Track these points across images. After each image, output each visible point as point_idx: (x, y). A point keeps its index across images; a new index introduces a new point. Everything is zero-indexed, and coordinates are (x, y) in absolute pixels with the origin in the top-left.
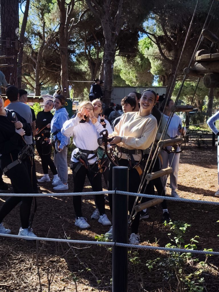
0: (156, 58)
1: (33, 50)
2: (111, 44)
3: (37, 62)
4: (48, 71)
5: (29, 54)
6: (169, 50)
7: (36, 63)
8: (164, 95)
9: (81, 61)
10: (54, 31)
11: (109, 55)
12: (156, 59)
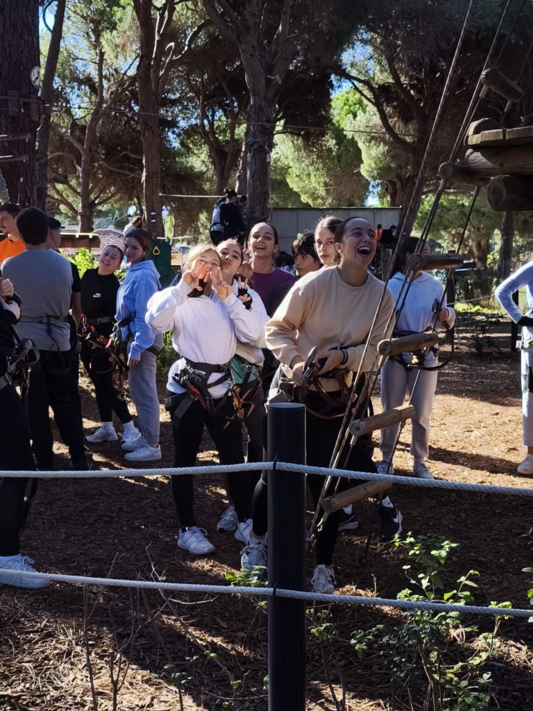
0: (373, 138)
1: (74, 120)
2: (263, 106)
3: (83, 150)
4: (112, 172)
5: (64, 130)
6: (406, 120)
7: (82, 152)
8: (393, 227)
9: (191, 146)
10: (125, 74)
11: (259, 133)
12: (373, 142)
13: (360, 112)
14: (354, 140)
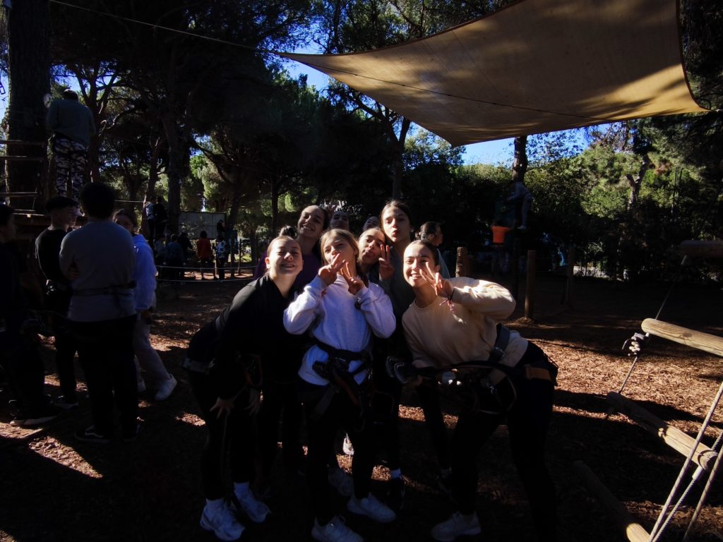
0: (211, 179)
12: (210, 182)
13: (204, 167)
14: (200, 180)
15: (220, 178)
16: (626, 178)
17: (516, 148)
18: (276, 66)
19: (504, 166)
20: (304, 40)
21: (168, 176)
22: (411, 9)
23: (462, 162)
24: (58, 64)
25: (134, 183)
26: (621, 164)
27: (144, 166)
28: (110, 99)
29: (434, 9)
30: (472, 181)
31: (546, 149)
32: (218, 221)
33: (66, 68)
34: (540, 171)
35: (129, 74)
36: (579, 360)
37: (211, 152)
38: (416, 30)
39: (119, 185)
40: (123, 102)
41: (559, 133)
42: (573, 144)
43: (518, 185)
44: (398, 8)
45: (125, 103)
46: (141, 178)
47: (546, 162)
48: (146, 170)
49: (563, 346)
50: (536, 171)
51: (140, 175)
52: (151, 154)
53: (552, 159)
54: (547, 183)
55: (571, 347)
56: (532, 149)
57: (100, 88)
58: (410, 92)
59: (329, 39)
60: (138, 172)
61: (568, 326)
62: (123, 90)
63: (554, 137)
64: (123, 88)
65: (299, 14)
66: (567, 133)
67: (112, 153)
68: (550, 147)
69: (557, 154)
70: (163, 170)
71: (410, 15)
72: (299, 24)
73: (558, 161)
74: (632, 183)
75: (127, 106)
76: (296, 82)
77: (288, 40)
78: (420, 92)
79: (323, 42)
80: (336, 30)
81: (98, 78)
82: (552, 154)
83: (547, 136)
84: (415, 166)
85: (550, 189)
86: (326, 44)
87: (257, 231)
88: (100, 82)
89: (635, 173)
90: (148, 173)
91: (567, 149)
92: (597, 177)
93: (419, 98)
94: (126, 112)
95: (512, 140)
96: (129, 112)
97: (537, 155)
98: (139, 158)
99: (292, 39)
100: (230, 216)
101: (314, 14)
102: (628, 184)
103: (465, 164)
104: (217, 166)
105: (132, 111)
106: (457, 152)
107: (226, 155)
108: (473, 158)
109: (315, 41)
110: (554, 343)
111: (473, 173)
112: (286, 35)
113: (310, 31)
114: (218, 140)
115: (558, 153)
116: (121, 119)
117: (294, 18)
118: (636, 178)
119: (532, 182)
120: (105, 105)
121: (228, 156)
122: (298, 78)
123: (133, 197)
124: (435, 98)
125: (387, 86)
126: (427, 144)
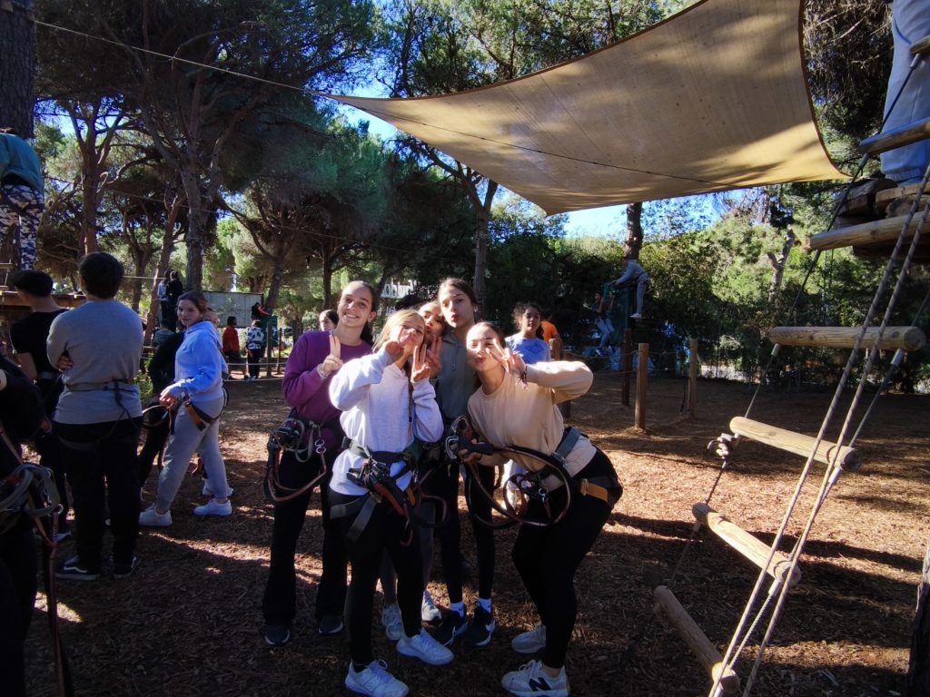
12: (244, 253)
13: (235, 234)
14: (231, 251)
15: (257, 249)
16: (766, 256)
17: (630, 218)
18: (328, 110)
19: (614, 239)
20: (365, 78)
21: (188, 245)
22: (499, 45)
23: (565, 233)
24: (46, 99)
25: (142, 254)
26: (760, 239)
27: (157, 232)
28: (113, 145)
29: (528, 46)
30: (576, 257)
31: (666, 220)
32: (254, 304)
33: (57, 105)
34: (659, 246)
35: (140, 114)
36: (695, 478)
37: (244, 216)
38: (505, 70)
39: (123, 256)
40: (131, 150)
41: (682, 200)
42: (700, 214)
43: (632, 263)
44: (482, 42)
45: (134, 150)
46: (151, 248)
47: (668, 235)
48: (159, 237)
49: (678, 461)
50: (654, 246)
51: (150, 243)
52: (166, 217)
53: (674, 232)
54: (668, 261)
55: (688, 463)
56: (650, 219)
57: (101, 132)
58: (492, 147)
59: (397, 78)
60: (148, 239)
61: (688, 438)
62: (132, 134)
63: (676, 204)
64: (132, 131)
65: (359, 46)
66: (693, 199)
67: (115, 214)
68: (672, 218)
69: (680, 226)
70: (181, 237)
71: (498, 51)
72: (359, 58)
73: (681, 235)
74: (774, 263)
75: (136, 154)
76: (354, 131)
77: (345, 77)
78: (504, 148)
79: (389, 82)
80: (404, 67)
81: (98, 117)
82: (674, 226)
83: (667, 203)
84: (506, 238)
85: (671, 269)
86: (393, 84)
87: (303, 318)
88: (101, 124)
89: (777, 251)
90: (160, 242)
91: (692, 220)
92: (731, 255)
93: (504, 155)
94: (134, 163)
95: (624, 207)
96: (138, 162)
97: (655, 227)
98: (149, 222)
99: (350, 76)
100: (269, 298)
101: (378, 46)
102: (770, 265)
103: (567, 237)
104: (252, 234)
105: (142, 161)
106: (557, 221)
107: (264, 219)
108: (578, 229)
109: (379, 80)
110: (668, 457)
111: (578, 248)
112: (342, 71)
113: (372, 68)
114: (254, 200)
115: (680, 224)
116: (127, 172)
117: (352, 50)
118: (779, 257)
119: (650, 259)
120: (106, 153)
121: (266, 221)
122: (357, 125)
123: (141, 271)
124: (522, 155)
125: (464, 139)
126: (521, 211)
